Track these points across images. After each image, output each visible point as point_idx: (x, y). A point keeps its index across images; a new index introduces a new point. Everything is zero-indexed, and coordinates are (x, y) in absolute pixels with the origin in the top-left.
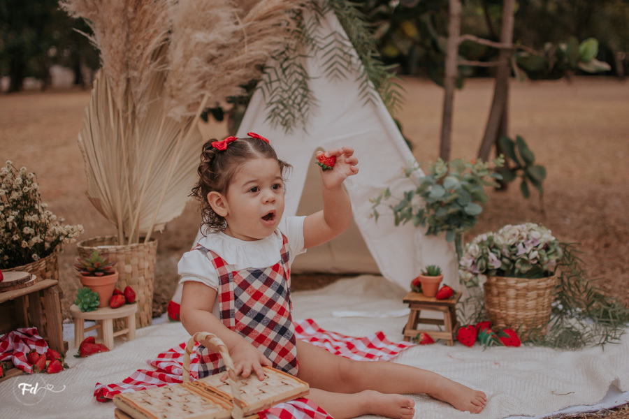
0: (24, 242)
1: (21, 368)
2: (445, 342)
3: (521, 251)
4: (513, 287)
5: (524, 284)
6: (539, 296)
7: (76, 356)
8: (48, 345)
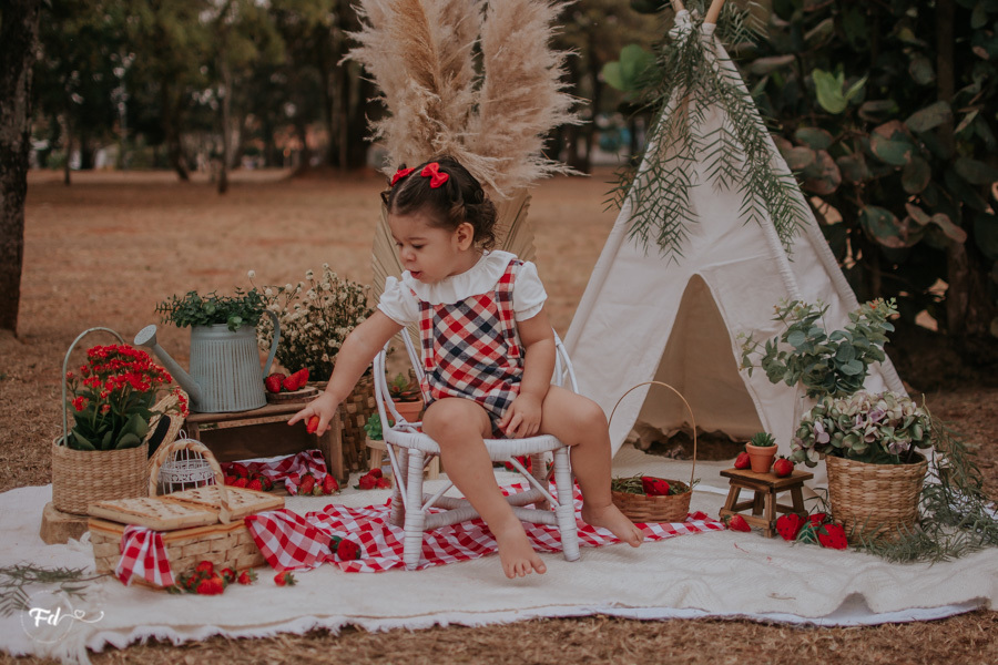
0: (326, 355)
1: (287, 488)
2: (761, 533)
3: (859, 424)
4: (846, 471)
5: (859, 469)
6: (880, 487)
7: (355, 488)
8: (330, 471)
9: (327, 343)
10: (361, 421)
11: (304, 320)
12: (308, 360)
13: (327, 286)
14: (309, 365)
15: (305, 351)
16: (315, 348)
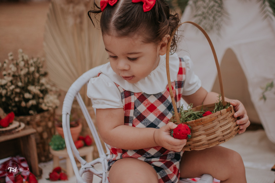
0: (24, 103)
7: (48, 179)
8: (31, 170)
9: (23, 95)
10: (45, 135)
11: (9, 84)
12: (13, 104)
13: (22, 64)
14: (14, 107)
15: (11, 100)
16: (17, 99)
